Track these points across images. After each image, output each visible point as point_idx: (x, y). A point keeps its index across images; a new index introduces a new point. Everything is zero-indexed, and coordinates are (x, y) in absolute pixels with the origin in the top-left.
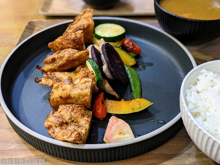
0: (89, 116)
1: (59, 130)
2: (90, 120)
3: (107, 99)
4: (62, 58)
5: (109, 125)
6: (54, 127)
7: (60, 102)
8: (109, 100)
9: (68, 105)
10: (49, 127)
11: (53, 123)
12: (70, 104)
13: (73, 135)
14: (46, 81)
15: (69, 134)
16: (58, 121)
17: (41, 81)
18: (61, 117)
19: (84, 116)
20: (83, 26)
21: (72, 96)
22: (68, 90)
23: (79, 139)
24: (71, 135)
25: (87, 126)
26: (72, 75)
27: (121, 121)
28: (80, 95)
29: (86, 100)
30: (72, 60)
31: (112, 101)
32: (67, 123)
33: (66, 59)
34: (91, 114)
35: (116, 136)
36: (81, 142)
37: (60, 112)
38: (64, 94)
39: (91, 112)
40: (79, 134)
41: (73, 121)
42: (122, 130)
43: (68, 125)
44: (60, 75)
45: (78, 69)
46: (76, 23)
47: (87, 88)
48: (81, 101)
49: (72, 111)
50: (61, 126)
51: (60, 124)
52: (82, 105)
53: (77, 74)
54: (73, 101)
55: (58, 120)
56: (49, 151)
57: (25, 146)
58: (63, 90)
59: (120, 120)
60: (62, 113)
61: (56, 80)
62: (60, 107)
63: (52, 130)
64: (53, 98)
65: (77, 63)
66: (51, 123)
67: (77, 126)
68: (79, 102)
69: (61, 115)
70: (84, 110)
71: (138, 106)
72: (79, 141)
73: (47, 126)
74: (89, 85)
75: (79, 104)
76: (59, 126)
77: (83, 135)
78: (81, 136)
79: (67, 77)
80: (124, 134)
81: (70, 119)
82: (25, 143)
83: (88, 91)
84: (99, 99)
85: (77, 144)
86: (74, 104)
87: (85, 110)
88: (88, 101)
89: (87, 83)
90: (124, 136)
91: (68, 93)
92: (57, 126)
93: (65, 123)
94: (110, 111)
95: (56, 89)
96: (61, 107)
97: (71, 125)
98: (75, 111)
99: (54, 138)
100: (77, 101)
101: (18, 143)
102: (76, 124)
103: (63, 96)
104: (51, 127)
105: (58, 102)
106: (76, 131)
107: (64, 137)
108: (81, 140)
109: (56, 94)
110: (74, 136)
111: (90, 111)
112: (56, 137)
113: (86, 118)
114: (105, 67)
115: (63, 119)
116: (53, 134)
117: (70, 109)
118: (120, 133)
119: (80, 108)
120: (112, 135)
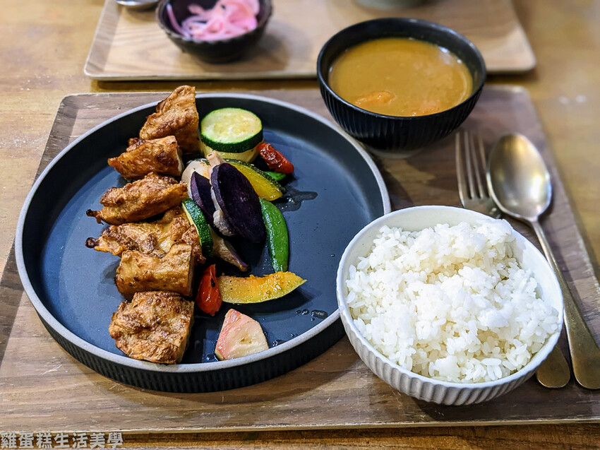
0: (188, 312)
1: (136, 340)
2: (189, 319)
3: (223, 274)
4: (135, 199)
5: (224, 325)
6: (126, 336)
7: (134, 286)
8: (227, 277)
9: (149, 293)
10: (118, 336)
11: (124, 327)
12: (153, 290)
13: (159, 351)
14: (108, 243)
15: (152, 350)
16: (132, 326)
17: (98, 245)
18: (137, 316)
19: (178, 312)
20: (177, 122)
21: (157, 278)
22: (149, 266)
23: (170, 357)
24: (155, 350)
25: (184, 331)
26: (155, 229)
27: (245, 318)
28: (170, 276)
29: (181, 284)
30: (155, 203)
31: (232, 278)
32: (148, 328)
33: (143, 201)
34: (193, 307)
35: (237, 346)
36: (172, 362)
37: (136, 306)
38: (142, 273)
39: (193, 303)
40: (168, 348)
41: (160, 323)
42: (247, 334)
43: (150, 330)
44: (134, 231)
45: (168, 216)
46: (163, 114)
47: (183, 262)
48: (173, 286)
49: (158, 304)
50: (139, 332)
51: (136, 330)
52: (174, 292)
53: (165, 228)
54: (160, 285)
55: (132, 323)
56: (119, 376)
57: (76, 368)
58: (139, 266)
59: (243, 316)
60: (138, 308)
61: (127, 243)
62: (135, 296)
63: (123, 341)
64: (123, 280)
65: (165, 207)
66: (121, 329)
67: (166, 331)
68: (170, 287)
69: (138, 313)
70: (178, 300)
71: (279, 288)
72: (170, 360)
73: (114, 333)
74: (186, 258)
75: (171, 291)
76: (135, 334)
77: (177, 349)
78: (173, 352)
79: (146, 234)
80: (250, 342)
81: (154, 319)
82: (75, 363)
83: (184, 269)
84: (207, 277)
85: (167, 364)
86: (161, 292)
87: (181, 300)
88: (185, 286)
89: (183, 254)
90: (249, 346)
91: (149, 272)
92: (131, 333)
93: (145, 328)
94: (228, 299)
95: (126, 263)
96: (137, 298)
97: (155, 330)
98: (162, 304)
99: (127, 356)
100: (165, 286)
101: (62, 363)
102: (165, 327)
103: (141, 277)
104: (120, 335)
105: (131, 285)
106: (165, 341)
107: (144, 354)
108: (172, 358)
109: (128, 272)
110: (160, 353)
111: (190, 302)
112: (130, 352)
113: (183, 317)
114: (217, 216)
115: (141, 319)
116: (125, 349)
117: (154, 300)
118: (243, 340)
119: (171, 298)
120: (229, 345)
